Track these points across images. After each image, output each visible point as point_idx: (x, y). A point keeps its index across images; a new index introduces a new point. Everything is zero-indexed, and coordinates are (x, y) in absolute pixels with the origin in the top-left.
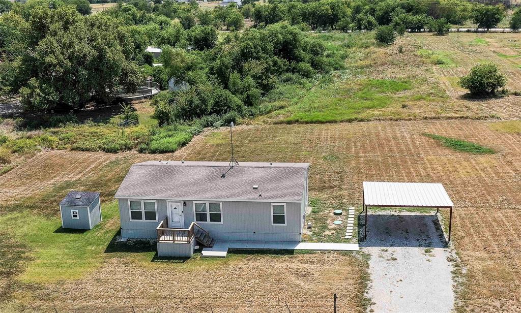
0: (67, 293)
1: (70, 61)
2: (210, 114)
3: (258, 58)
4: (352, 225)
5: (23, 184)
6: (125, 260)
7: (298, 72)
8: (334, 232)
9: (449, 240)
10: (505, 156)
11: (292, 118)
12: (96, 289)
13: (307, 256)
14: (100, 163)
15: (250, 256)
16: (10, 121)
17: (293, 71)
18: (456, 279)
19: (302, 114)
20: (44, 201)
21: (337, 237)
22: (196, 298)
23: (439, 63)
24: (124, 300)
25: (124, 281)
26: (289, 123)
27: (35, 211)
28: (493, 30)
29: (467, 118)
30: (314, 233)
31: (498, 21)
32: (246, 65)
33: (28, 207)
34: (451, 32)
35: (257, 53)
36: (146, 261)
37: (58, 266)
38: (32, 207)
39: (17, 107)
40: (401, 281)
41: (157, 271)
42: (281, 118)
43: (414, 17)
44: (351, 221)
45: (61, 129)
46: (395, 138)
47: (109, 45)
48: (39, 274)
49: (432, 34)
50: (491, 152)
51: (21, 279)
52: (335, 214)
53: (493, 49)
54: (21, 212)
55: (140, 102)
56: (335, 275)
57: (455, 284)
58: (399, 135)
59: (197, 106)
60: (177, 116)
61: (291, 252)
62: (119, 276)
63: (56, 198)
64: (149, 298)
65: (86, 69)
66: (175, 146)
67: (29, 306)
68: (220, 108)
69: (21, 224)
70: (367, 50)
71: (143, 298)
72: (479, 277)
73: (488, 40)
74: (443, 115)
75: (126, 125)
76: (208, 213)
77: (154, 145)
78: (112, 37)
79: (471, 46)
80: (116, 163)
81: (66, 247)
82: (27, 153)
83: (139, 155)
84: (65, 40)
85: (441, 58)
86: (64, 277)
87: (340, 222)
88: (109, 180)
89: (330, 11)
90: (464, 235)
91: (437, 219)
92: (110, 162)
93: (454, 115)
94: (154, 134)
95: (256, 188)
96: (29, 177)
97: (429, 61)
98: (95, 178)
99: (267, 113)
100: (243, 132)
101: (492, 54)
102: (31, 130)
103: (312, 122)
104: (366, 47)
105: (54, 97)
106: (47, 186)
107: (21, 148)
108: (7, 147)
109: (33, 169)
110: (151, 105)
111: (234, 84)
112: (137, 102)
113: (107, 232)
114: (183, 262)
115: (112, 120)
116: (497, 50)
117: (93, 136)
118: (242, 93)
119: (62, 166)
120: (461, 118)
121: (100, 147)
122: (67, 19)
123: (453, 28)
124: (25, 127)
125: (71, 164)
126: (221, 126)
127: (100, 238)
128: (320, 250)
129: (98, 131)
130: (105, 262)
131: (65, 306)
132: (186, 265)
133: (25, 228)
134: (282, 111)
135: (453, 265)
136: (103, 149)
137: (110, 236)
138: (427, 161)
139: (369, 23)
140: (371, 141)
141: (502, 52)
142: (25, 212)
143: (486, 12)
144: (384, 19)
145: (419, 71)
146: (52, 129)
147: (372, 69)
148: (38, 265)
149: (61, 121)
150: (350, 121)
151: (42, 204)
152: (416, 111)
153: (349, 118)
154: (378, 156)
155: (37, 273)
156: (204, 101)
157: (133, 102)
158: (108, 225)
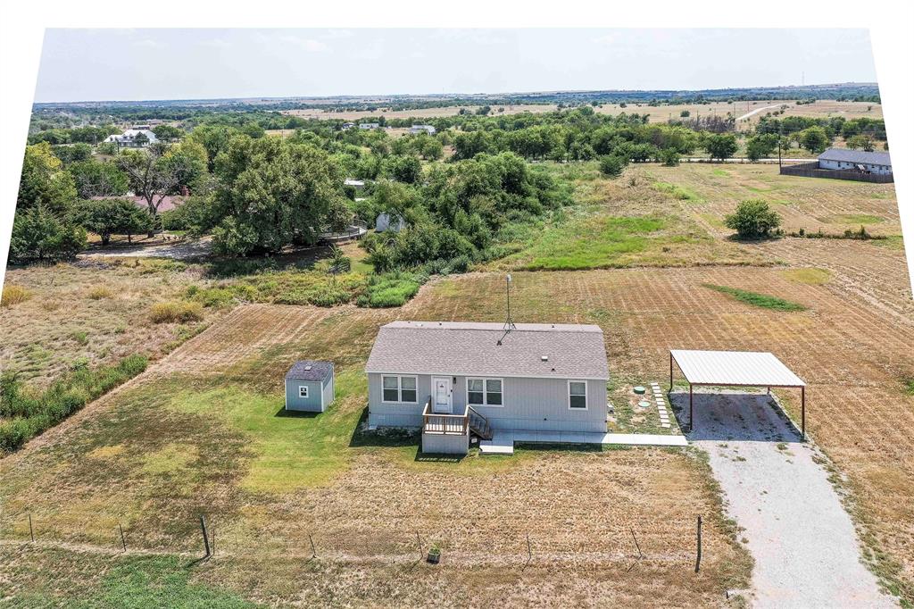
0: (312, 508)
1: (274, 197)
2: (436, 258)
3: (485, 194)
4: (664, 408)
5: (222, 348)
6: (380, 459)
7: (525, 208)
8: (644, 418)
9: (803, 431)
10: (819, 314)
11: (534, 264)
12: (350, 503)
13: (622, 454)
14: (313, 321)
15: (545, 453)
16: (197, 266)
17: (520, 206)
18: (839, 490)
19: (547, 259)
20: (253, 371)
21: (650, 426)
22: (492, 518)
23: (685, 198)
24: (395, 521)
25: (387, 491)
26: (532, 269)
27: (246, 386)
28: (728, 160)
29: (748, 264)
30: (620, 420)
31: (734, 150)
32: (473, 201)
33: (234, 380)
34: (681, 162)
35: (485, 187)
36: (407, 458)
37: (291, 465)
38: (240, 380)
39: (201, 250)
40: (765, 492)
41: (427, 474)
42: (521, 265)
43: (638, 147)
44: (661, 403)
45: (258, 276)
46: (671, 290)
47: (319, 178)
48: (268, 478)
49: (661, 164)
50: (799, 308)
51: (246, 485)
52: (636, 392)
53: (740, 182)
54: (227, 386)
55: (345, 244)
56: (669, 482)
57: (842, 498)
58: (673, 286)
59: (421, 250)
60: (397, 261)
61: (598, 448)
62: (378, 482)
63: (268, 367)
64: (428, 518)
65: (290, 205)
66: (402, 299)
67: (265, 529)
68: (447, 251)
69: (230, 404)
70: (593, 183)
71: (420, 517)
72: (868, 487)
73: (727, 171)
74: (718, 261)
75: (336, 271)
76: (485, 393)
77: (376, 298)
78: (322, 170)
79: (711, 178)
80: (332, 319)
81: (296, 438)
82: (222, 308)
83: (359, 310)
84: (269, 173)
85: (685, 192)
86: (302, 483)
87: (648, 404)
88: (330, 343)
89: (540, 140)
90: (819, 423)
91: (773, 401)
92: (325, 319)
93: (731, 261)
94: (372, 283)
95: (546, 360)
96: (229, 338)
97: (671, 195)
98: (311, 340)
99: (501, 258)
100: (478, 281)
101: (740, 187)
102: (222, 278)
103: (559, 269)
104: (592, 179)
105: (252, 238)
106: (252, 352)
107: (215, 301)
108: (197, 300)
109: (232, 329)
110: (359, 247)
111: (460, 222)
112: (343, 243)
113: (347, 417)
114: (458, 462)
115: (317, 265)
116: (743, 183)
117: (299, 285)
118: (470, 234)
119: (267, 324)
120: (741, 264)
121: (309, 300)
122: (272, 150)
123: (683, 158)
124: (215, 274)
125: (278, 322)
126: (450, 273)
127: (338, 425)
128: (637, 445)
129: (304, 279)
130: (352, 461)
131: (315, 529)
132: (463, 466)
133: (237, 411)
134: (518, 255)
135: (824, 469)
136: (314, 303)
137: (352, 422)
138: (723, 320)
139: (587, 152)
140: (642, 293)
141: (751, 185)
142: (233, 387)
143: (720, 141)
144: (602, 148)
145: (664, 208)
146: (248, 277)
147: (608, 205)
148: (264, 465)
149: (257, 267)
150: (606, 267)
151: (251, 376)
152: (683, 256)
153: (604, 264)
154: (657, 312)
155: (266, 477)
156: (428, 243)
157: (339, 243)
158: (346, 406)
